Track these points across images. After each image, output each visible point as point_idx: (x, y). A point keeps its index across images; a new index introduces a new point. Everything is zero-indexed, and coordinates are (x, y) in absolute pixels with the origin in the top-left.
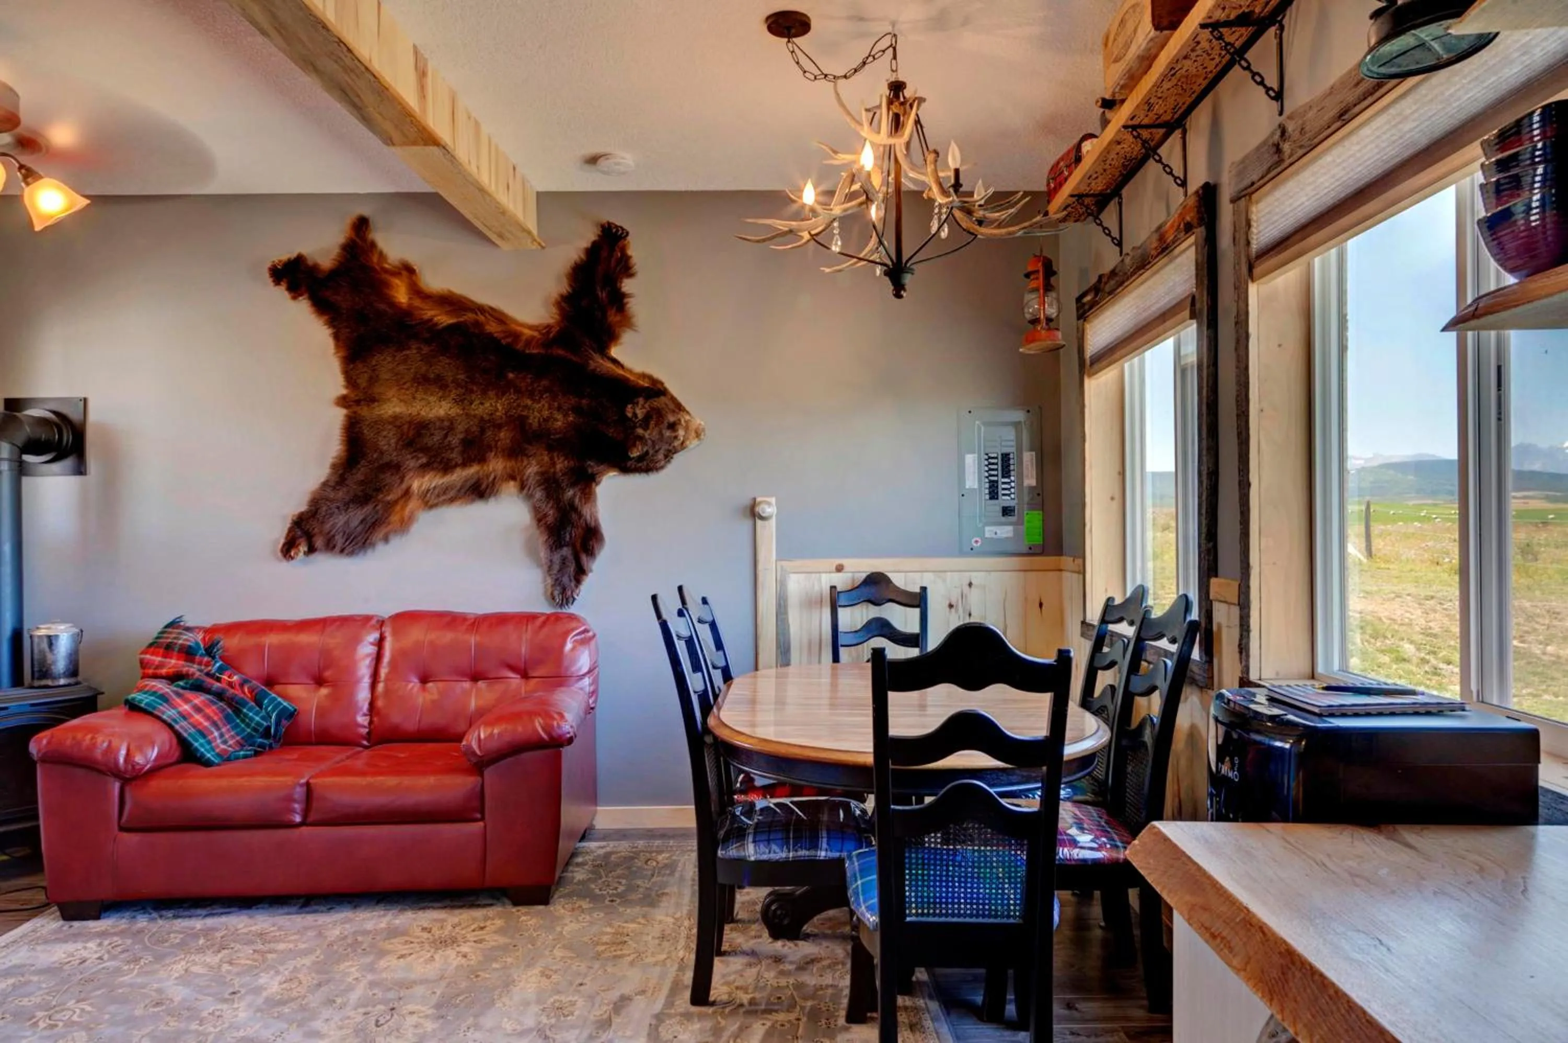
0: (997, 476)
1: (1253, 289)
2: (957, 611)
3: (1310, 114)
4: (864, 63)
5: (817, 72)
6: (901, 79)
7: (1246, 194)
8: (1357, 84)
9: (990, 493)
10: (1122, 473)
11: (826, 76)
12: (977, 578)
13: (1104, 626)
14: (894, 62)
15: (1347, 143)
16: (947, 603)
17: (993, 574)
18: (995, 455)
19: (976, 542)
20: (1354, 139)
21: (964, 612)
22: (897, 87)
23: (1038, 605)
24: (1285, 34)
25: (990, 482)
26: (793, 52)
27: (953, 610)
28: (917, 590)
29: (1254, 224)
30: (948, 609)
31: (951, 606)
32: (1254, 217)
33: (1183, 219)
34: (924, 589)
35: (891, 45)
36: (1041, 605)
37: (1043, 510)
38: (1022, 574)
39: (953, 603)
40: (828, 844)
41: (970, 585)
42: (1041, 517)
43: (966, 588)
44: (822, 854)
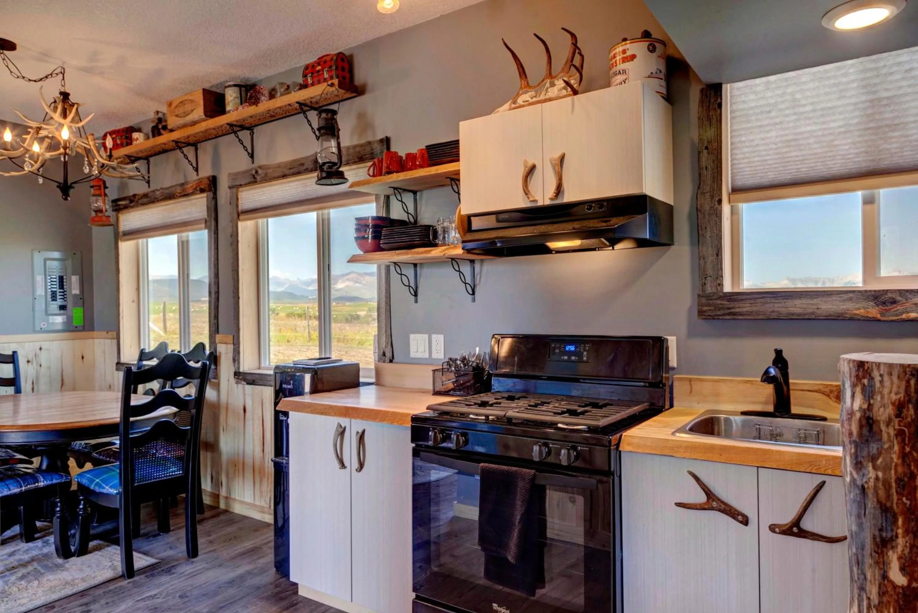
0: (56, 288)
1: (240, 224)
2: (32, 364)
3: (271, 170)
4: (46, 77)
5: (19, 75)
6: (67, 91)
7: (235, 187)
8: (290, 169)
9: (52, 297)
10: (138, 289)
11: (24, 77)
12: (45, 345)
13: (141, 362)
14: (63, 81)
15: (284, 185)
16: (26, 360)
17: (55, 342)
18: (55, 277)
19: (44, 325)
20: (288, 185)
21: (37, 364)
22: (65, 96)
23: (81, 357)
24: (254, 136)
25: (52, 291)
26: (4, 59)
27: (30, 364)
28: (10, 353)
29: (239, 199)
30: (27, 363)
31: (28, 362)
32: (239, 197)
33: (199, 186)
34: (15, 352)
35: (61, 73)
36: (83, 357)
37: (83, 306)
38: (72, 341)
39: (30, 359)
40: (44, 478)
41: (41, 349)
42: (82, 311)
43: (38, 351)
44: (41, 484)
